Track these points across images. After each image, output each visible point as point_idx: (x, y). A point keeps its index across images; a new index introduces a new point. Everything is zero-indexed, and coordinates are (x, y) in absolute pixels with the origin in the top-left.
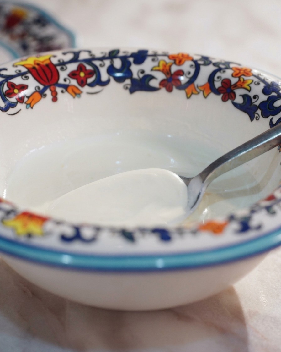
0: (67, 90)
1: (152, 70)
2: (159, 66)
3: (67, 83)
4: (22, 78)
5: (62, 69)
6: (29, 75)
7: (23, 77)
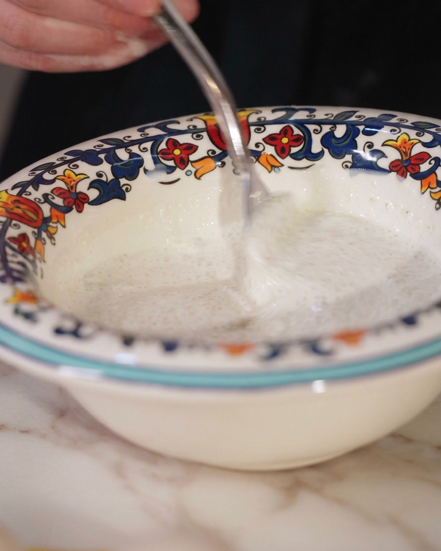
0: (257, 160)
1: (383, 145)
2: (396, 141)
3: (260, 149)
4: (192, 136)
5: (258, 131)
6: (205, 134)
7: (195, 136)
